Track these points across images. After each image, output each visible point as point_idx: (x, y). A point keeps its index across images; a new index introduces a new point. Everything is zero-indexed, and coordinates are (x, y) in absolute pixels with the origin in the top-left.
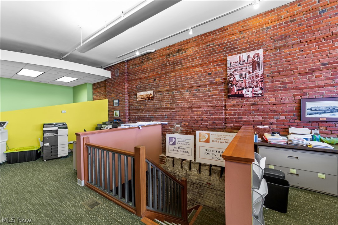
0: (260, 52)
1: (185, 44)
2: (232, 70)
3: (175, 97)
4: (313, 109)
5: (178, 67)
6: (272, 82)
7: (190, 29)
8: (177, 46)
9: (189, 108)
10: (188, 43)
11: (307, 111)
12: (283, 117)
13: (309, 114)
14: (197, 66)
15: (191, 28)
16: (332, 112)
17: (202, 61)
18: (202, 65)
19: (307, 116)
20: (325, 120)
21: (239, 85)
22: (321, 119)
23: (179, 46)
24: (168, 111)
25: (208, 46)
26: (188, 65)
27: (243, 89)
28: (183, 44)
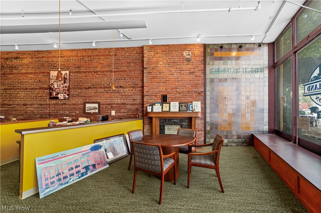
0: (68, 72)
1: (22, 54)
2: (53, 81)
3: (12, 95)
4: (89, 108)
5: (15, 71)
6: (74, 91)
7: (16, 45)
8: (15, 54)
9: (24, 105)
10: (24, 54)
11: (87, 109)
12: (78, 112)
13: (87, 110)
14: (31, 73)
15: (18, 45)
16: (95, 109)
17: (34, 71)
18: (35, 73)
19: (87, 111)
20: (93, 113)
21: (56, 91)
22: (91, 113)
23: (17, 54)
24: (5, 107)
25: (39, 60)
26: (24, 71)
27: (58, 94)
28: (20, 54)
